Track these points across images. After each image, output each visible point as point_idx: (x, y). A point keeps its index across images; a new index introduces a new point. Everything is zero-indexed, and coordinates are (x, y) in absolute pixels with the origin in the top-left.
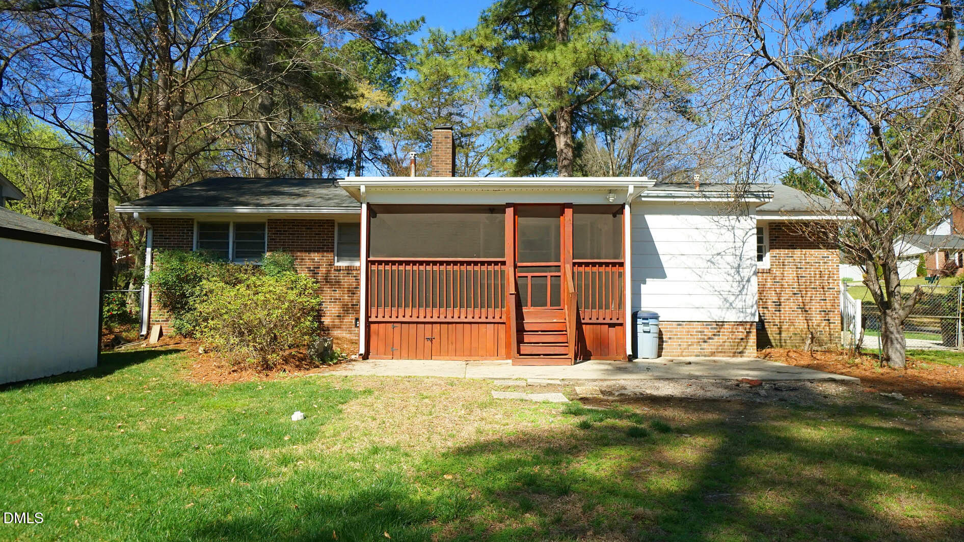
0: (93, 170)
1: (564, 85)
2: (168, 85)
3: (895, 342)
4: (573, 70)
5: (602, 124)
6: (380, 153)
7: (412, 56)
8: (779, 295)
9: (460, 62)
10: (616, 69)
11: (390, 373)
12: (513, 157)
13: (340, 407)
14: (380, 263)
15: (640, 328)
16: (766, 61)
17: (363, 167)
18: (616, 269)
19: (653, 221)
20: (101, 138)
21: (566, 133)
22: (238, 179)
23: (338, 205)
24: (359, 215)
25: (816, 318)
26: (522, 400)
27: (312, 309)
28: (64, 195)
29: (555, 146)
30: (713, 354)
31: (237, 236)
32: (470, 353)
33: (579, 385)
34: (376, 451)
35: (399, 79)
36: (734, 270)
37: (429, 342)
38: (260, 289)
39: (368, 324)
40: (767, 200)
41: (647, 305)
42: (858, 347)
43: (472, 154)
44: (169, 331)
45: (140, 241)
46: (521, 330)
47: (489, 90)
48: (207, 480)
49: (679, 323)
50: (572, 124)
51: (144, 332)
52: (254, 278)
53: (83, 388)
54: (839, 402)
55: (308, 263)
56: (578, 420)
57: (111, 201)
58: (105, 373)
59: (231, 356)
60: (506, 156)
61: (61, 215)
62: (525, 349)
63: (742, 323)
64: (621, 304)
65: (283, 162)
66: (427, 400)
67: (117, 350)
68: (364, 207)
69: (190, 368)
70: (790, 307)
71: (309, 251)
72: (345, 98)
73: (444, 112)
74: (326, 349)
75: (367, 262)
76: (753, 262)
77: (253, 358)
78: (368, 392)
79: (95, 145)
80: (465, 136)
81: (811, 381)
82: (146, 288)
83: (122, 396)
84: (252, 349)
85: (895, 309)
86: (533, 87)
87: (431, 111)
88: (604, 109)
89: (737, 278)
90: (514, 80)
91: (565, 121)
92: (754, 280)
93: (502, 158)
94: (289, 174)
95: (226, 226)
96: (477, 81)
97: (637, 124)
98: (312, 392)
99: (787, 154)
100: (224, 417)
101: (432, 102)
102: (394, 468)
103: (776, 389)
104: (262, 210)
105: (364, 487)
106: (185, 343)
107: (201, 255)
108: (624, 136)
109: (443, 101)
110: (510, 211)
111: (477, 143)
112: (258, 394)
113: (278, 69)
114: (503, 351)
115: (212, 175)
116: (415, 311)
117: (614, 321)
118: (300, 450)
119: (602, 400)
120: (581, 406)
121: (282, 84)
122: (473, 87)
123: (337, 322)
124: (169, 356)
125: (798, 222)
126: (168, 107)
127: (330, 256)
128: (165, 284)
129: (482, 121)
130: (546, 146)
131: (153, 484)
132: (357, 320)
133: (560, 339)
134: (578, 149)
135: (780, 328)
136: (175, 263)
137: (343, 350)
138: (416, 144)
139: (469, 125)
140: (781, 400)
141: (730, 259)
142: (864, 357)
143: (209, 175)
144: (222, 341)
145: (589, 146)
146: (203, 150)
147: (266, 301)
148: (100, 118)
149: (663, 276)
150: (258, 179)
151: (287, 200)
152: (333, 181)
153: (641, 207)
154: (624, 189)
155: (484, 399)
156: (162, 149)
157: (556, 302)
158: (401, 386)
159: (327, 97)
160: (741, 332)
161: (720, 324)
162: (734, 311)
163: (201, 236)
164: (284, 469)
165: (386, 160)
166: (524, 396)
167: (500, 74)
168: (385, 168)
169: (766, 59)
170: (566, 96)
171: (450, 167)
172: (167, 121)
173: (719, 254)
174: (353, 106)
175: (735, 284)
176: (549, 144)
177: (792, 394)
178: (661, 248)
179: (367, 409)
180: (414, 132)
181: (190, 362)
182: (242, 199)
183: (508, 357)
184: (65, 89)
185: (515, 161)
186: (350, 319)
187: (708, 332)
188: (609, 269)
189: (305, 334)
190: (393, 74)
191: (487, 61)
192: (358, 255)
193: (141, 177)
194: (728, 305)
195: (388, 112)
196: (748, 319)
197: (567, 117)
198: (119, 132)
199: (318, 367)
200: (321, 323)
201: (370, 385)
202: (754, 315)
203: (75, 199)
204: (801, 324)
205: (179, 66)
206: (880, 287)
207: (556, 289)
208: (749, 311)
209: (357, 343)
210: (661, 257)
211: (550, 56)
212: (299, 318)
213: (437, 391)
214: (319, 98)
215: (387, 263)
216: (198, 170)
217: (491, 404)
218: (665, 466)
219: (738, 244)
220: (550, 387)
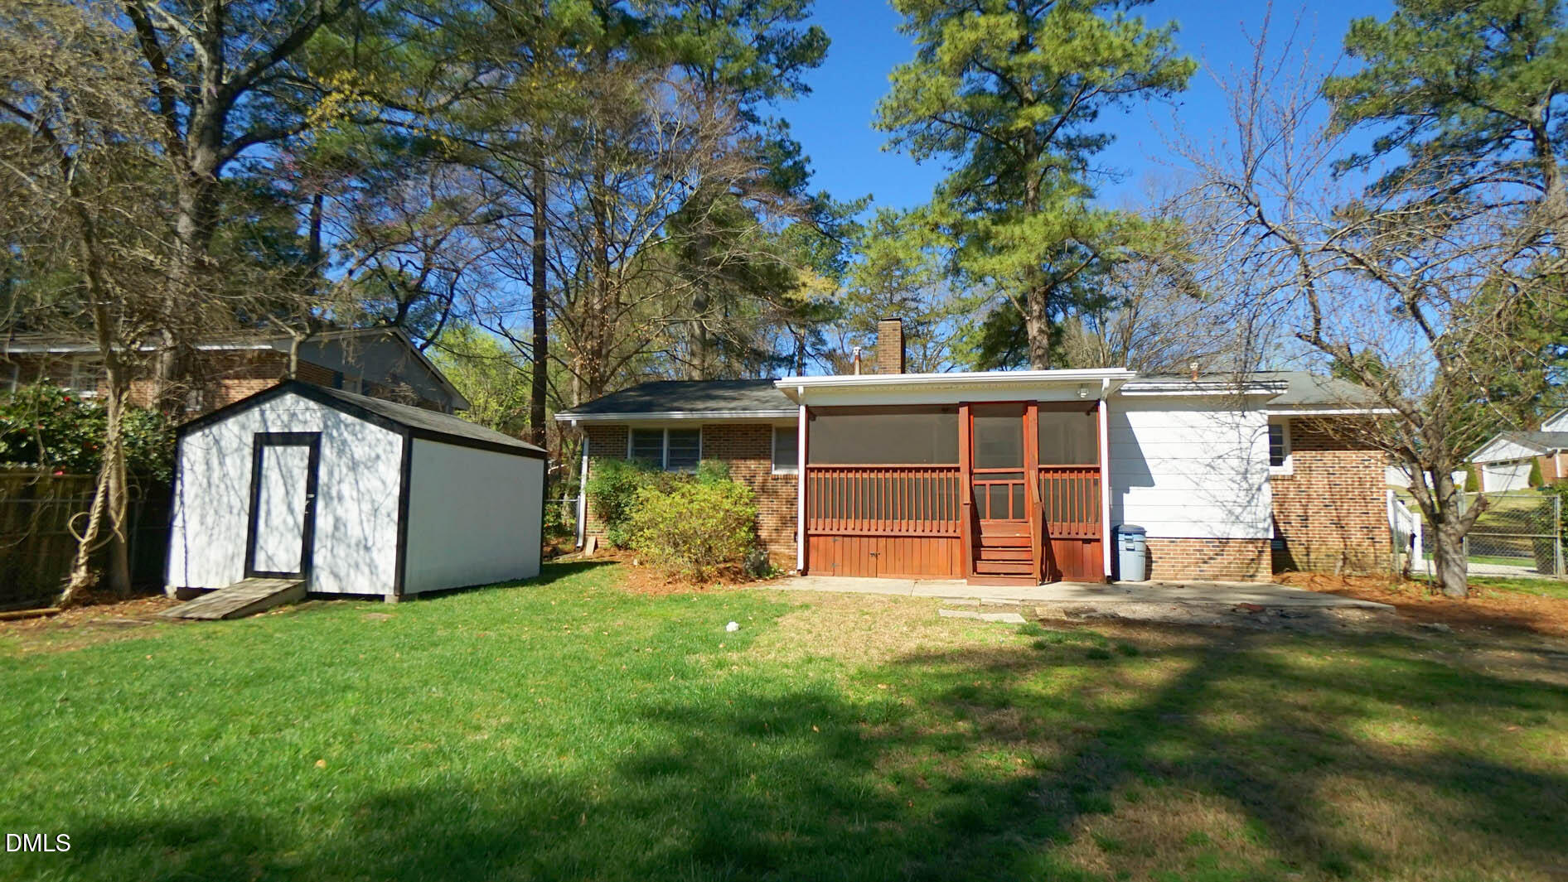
0: (531, 377)
1: (1034, 262)
2: (604, 287)
3: (1452, 564)
4: (1045, 244)
5: (1084, 305)
6: (825, 348)
7: (858, 239)
8: (1305, 508)
9: (912, 243)
10: (1097, 241)
11: (830, 589)
12: (978, 346)
13: (775, 619)
14: (820, 470)
15: (1122, 545)
16: (1265, 230)
17: (805, 364)
18: (1090, 475)
19: (1135, 418)
20: (540, 345)
21: (1040, 317)
22: (673, 383)
23: (776, 408)
24: (798, 418)
25: (1356, 536)
26: (972, 619)
27: (748, 520)
28: (501, 405)
29: (1027, 333)
30: (1216, 577)
31: (671, 443)
32: (921, 571)
33: (1039, 605)
34: (810, 661)
35: (846, 263)
36: (1239, 477)
37: (874, 558)
38: (694, 498)
39: (807, 536)
40: (1279, 392)
41: (1130, 518)
42: (1406, 571)
43: (930, 345)
44: (605, 543)
45: (574, 450)
46: (977, 545)
47: (947, 271)
48: (648, 676)
49: (1172, 540)
50: (1047, 305)
51: (580, 544)
52: (689, 486)
53: (530, 593)
54: (1361, 630)
55: (744, 472)
56: (1032, 640)
57: (548, 411)
58: (548, 582)
59: (666, 568)
60: (971, 346)
61: (498, 425)
62: (981, 566)
63: (1252, 541)
64: (1098, 518)
65: (718, 361)
66: (867, 617)
67: (555, 561)
68: (803, 409)
69: (627, 579)
70: (1320, 521)
71: (745, 459)
72: (785, 289)
73: (897, 298)
74: (762, 563)
75: (806, 469)
76: (1265, 467)
77: (688, 569)
78: (805, 606)
79: (534, 352)
80: (922, 324)
81: (1329, 608)
82: (582, 498)
83: (565, 602)
84: (686, 559)
85: (1450, 523)
86: (997, 267)
87: (882, 297)
88: (1087, 287)
89: (1245, 485)
90: (975, 260)
91: (1038, 303)
92: (1267, 489)
93: (965, 349)
94: (724, 376)
95: (660, 433)
96: (932, 263)
97: (1127, 303)
98: (748, 605)
99: (1299, 336)
100: (660, 624)
101: (883, 287)
102: (828, 676)
103: (1283, 616)
104: (696, 415)
105: (795, 689)
106: (620, 555)
107: (636, 463)
108: (1114, 318)
109: (895, 285)
110: (964, 411)
111: (937, 332)
112: (692, 605)
113: (714, 263)
114: (957, 569)
115: (646, 379)
116: (858, 522)
117: (1090, 536)
118: (734, 656)
119: (1065, 622)
120: (1040, 626)
121: (717, 277)
122: (927, 270)
123: (774, 536)
124: (605, 567)
125: (1316, 417)
126: (603, 310)
127: (767, 463)
128: (601, 493)
129: (941, 306)
130: (1017, 334)
131: (600, 676)
132: (796, 534)
133: (1023, 556)
134: (1056, 335)
135: (1307, 548)
136: (610, 473)
137: (780, 565)
138: (865, 335)
139: (927, 311)
140: (1286, 628)
141: (1235, 463)
142: (1413, 583)
143: (642, 380)
144: (657, 551)
145: (1073, 331)
146: (637, 352)
147: (701, 510)
148: (540, 324)
149: (1151, 484)
150: (692, 383)
151: (722, 404)
152: (769, 382)
153: (1120, 403)
154: (1099, 383)
155: (929, 617)
156: (597, 353)
157: (1020, 514)
158: (841, 602)
159: (764, 288)
160: (1251, 551)
161: (1224, 542)
162: (1241, 526)
163: (636, 443)
164: (719, 672)
165: (830, 356)
166: (975, 615)
167: (959, 254)
168: (829, 365)
169: (1264, 227)
170: (1038, 274)
171: (899, 362)
172: (603, 325)
173: (1220, 457)
174: (793, 297)
175: (1242, 494)
176: (1020, 330)
177: (1300, 621)
178: (1146, 450)
179: (802, 624)
180: (862, 323)
181: (626, 573)
182: (676, 404)
183: (963, 577)
184: (509, 298)
185: (981, 351)
186: (787, 533)
187: (1209, 551)
188: (1083, 475)
189: (740, 545)
190: (839, 257)
191: (942, 240)
192: (796, 462)
193: (576, 382)
194: (1233, 518)
195: (832, 302)
196: (1259, 536)
197: (1040, 299)
198: (557, 338)
199: (753, 581)
200: (758, 536)
201: (807, 600)
202: (1267, 530)
203: (510, 408)
204: (1335, 542)
205: (615, 267)
206: (1430, 497)
207: (1020, 499)
208: (1260, 525)
209: (796, 559)
210: (1148, 462)
211: (1017, 230)
212: (734, 529)
213: (878, 608)
214: (758, 291)
215: (827, 470)
216: (632, 373)
217: (936, 622)
218: (1121, 685)
219: (1246, 445)
220: (1008, 607)
